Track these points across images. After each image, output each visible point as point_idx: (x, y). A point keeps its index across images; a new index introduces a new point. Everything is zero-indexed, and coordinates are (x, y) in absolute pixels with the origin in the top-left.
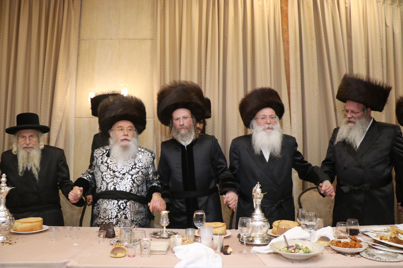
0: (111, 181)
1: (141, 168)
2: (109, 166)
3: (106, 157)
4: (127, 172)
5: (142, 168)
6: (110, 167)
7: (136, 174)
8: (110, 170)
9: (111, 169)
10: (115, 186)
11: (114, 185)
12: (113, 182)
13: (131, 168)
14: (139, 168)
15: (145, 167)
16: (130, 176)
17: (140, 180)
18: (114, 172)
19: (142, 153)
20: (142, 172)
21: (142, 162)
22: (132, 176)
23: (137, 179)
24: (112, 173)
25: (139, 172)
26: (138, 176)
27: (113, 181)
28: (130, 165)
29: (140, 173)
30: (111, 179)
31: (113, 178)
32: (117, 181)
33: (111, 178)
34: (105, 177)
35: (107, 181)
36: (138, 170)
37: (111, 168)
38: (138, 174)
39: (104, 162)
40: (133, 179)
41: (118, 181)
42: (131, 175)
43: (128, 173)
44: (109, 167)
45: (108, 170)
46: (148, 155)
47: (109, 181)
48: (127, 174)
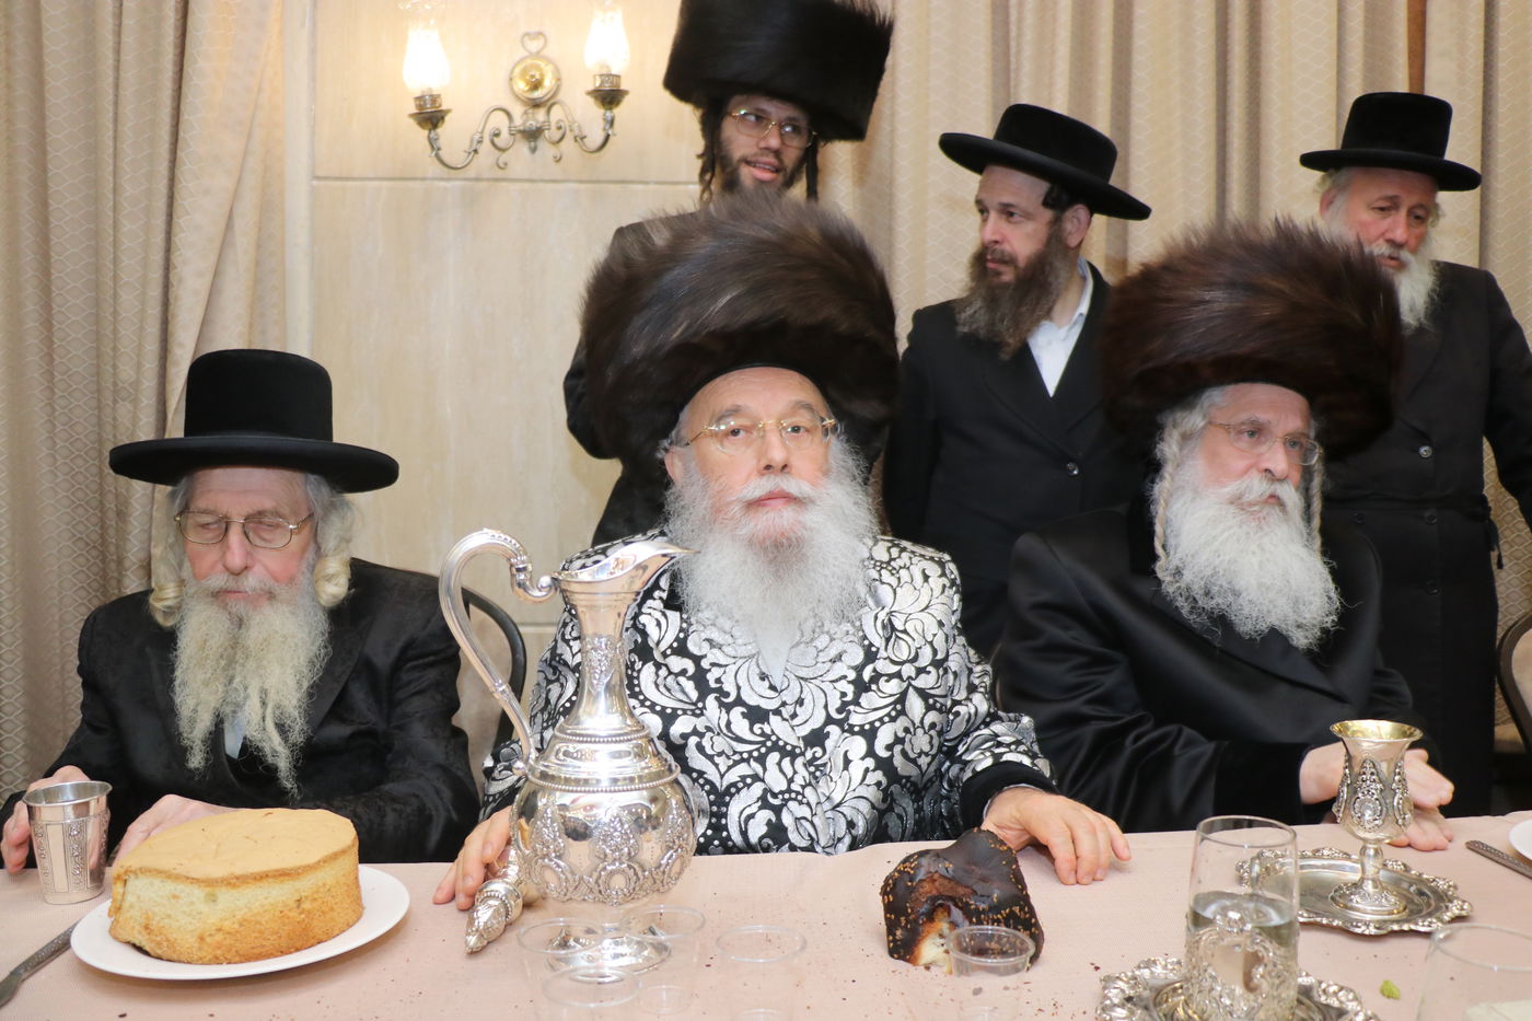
0: (743, 778)
1: (908, 670)
2: (711, 677)
3: (674, 616)
4: (829, 720)
5: (920, 671)
6: (718, 680)
7: (893, 720)
8: (728, 708)
9: (727, 695)
10: (777, 810)
11: (765, 805)
12: (757, 789)
13: (850, 689)
14: (898, 675)
15: (935, 652)
16: (858, 745)
17: (926, 748)
18: (756, 715)
19: (886, 575)
20: (923, 694)
21: (905, 632)
22: (870, 734)
23: (904, 753)
24: (741, 726)
25: (902, 698)
26: (907, 730)
27: (756, 778)
28: (840, 669)
29: (915, 705)
30: (736, 763)
31: (762, 760)
32: (790, 781)
33: (737, 757)
34: (700, 748)
35: (712, 774)
36: (893, 687)
37: (729, 687)
38: (903, 712)
39: (664, 646)
40: (883, 753)
41: (799, 780)
42: (862, 732)
43: (839, 723)
44: (713, 685)
45: (711, 701)
46: (926, 578)
47: (733, 776)
48: (833, 730)
